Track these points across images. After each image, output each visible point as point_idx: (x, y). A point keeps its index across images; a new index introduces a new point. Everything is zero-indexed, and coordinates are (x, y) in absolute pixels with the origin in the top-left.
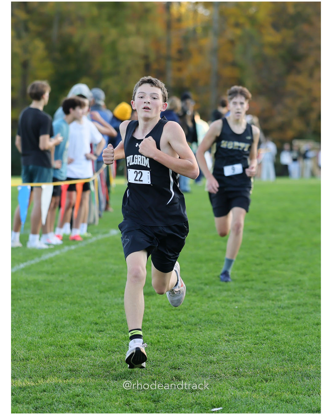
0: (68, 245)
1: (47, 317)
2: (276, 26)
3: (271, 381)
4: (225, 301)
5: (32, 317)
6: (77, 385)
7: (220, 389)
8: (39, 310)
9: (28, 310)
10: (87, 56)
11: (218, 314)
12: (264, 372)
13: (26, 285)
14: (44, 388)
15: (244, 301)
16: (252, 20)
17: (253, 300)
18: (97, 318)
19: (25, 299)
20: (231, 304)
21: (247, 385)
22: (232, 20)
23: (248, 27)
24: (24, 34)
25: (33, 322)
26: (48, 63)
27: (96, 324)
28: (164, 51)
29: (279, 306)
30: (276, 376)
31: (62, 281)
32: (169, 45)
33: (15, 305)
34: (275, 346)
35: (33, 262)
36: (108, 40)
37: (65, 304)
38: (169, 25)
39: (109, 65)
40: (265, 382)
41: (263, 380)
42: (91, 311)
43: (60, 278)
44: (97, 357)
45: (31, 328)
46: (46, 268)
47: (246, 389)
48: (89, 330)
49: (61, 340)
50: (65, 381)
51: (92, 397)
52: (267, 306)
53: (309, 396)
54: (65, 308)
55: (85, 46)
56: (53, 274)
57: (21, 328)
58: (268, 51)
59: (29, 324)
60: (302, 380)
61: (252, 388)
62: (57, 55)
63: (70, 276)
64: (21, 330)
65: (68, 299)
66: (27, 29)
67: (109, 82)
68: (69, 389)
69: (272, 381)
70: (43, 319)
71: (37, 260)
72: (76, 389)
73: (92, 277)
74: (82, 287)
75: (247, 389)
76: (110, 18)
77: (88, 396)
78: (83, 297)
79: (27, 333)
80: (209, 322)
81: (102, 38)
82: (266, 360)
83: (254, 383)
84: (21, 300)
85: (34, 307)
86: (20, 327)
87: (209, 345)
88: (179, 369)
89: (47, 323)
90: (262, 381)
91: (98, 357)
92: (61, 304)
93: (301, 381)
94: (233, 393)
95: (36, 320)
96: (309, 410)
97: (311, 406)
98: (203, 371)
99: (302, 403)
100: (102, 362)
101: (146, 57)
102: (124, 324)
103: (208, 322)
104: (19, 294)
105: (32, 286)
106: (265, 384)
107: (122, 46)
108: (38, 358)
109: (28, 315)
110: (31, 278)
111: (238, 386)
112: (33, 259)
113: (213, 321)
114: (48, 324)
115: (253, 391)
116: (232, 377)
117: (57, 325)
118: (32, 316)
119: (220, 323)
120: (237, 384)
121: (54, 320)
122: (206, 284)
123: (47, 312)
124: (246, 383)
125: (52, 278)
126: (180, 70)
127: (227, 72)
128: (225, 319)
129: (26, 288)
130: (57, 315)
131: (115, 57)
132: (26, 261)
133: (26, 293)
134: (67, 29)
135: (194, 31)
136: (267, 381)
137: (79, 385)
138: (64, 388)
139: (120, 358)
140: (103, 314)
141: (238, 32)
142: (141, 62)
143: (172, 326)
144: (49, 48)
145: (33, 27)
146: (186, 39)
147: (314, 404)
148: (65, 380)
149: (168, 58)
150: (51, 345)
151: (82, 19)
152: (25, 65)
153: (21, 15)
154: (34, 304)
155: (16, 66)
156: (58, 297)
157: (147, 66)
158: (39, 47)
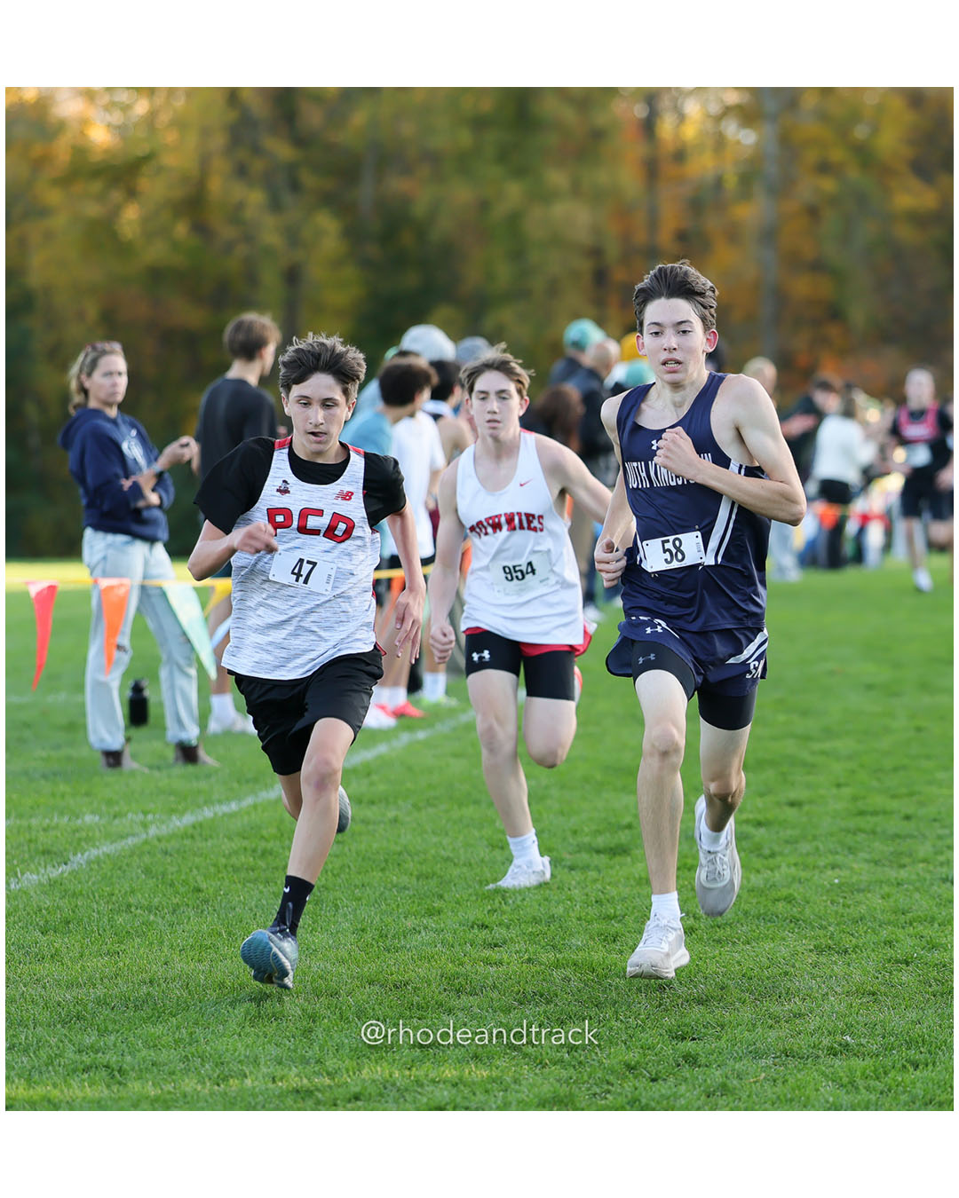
0: (410, 728)
1: (358, 912)
2: (922, 170)
3: (927, 1066)
4: (806, 867)
6: (438, 1082)
7: (799, 1090)
8: (338, 894)
10: (449, 252)
11: (789, 899)
12: (909, 1045)
14: (357, 1089)
15: (855, 866)
16: (864, 154)
17: (876, 863)
18: (486, 912)
20: (821, 872)
21: (867, 1078)
22: (811, 156)
23: (854, 174)
24: (287, 198)
26: (350, 272)
27: (484, 926)
28: (640, 237)
29: (944, 876)
30: (941, 1053)
31: (395, 820)
32: (653, 223)
34: (936, 980)
36: (500, 211)
37: (405, 880)
38: (652, 169)
39: (504, 273)
40: (911, 1069)
41: (908, 1065)
42: (470, 895)
43: (391, 814)
44: (487, 1011)
47: (865, 1088)
48: (465, 943)
49: (397, 970)
50: (407, 1073)
52: (914, 877)
54: (405, 888)
55: (444, 227)
58: (905, 234)
61: (880, 1086)
62: (373, 250)
63: (416, 807)
65: (410, 865)
66: (295, 186)
67: (505, 315)
68: (419, 1093)
69: (930, 1067)
70: (348, 917)
72: (437, 1093)
73: (469, 811)
74: (447, 834)
75: (867, 1089)
76: (503, 156)
78: (448, 859)
80: (767, 918)
81: (484, 206)
82: (912, 1015)
83: (885, 1073)
87: (768, 978)
88: (694, 1039)
89: (359, 926)
90: (904, 1067)
91: (490, 1011)
92: (394, 879)
94: (831, 1099)
95: (332, 919)
98: (755, 1044)
100: (501, 1022)
101: (596, 253)
102: (552, 927)
103: (764, 919)
106: (912, 1075)
107: (536, 224)
108: (338, 1014)
111: (845, 1080)
113: (777, 917)
114: (363, 930)
115: (881, 1093)
116: (829, 1061)
117: (384, 932)
118: (321, 909)
119: (794, 920)
120: (842, 1074)
121: (378, 919)
122: (759, 824)
123: (360, 899)
124: (863, 1074)
127: (802, 287)
128: (808, 911)
130: (384, 907)
131: (518, 255)
134: (397, 185)
135: (719, 183)
136: (916, 1067)
137: (444, 1083)
138: (406, 1090)
139: (545, 1012)
140: (500, 903)
141: (828, 185)
142: (585, 266)
144: (353, 234)
145: (310, 180)
146: (696, 205)
148: (409, 1069)
149: (652, 253)
150: (371, 983)
151: (433, 158)
152: (292, 276)
153: (282, 150)
154: (326, 880)
155: (270, 278)
156: (386, 861)
157: (600, 277)
158: (327, 230)
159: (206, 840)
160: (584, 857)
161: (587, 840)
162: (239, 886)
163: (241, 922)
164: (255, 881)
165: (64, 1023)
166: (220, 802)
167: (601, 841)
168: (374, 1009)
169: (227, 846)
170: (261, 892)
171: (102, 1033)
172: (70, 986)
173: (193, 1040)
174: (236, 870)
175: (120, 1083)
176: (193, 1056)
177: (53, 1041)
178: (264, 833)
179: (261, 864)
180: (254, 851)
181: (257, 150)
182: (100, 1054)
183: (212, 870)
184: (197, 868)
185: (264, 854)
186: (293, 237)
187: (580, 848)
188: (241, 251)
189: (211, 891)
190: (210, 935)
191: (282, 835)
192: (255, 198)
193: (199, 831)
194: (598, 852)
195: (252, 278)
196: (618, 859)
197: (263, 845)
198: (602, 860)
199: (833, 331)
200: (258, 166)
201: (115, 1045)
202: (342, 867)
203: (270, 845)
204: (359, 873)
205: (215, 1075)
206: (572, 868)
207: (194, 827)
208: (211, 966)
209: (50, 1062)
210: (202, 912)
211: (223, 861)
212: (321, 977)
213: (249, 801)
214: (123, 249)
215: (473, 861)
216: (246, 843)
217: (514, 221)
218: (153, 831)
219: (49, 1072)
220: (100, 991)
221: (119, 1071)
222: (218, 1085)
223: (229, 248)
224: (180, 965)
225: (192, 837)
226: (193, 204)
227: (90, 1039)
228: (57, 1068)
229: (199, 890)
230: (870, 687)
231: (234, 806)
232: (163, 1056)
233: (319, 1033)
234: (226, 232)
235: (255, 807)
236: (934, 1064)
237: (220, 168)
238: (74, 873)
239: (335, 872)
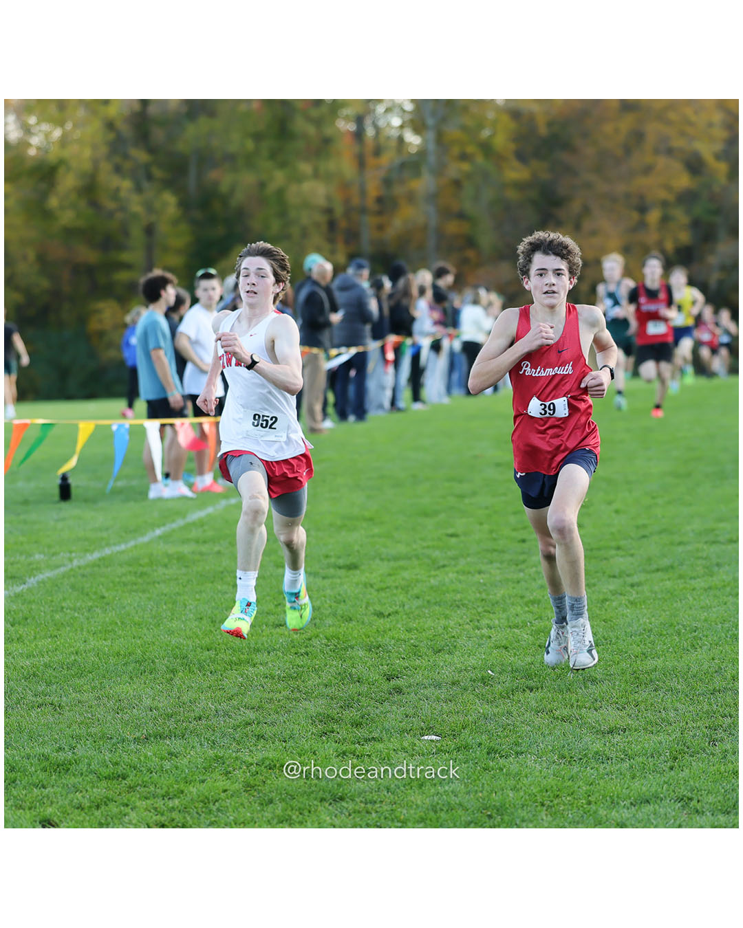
1: (198, 608)
2: (521, 157)
4: (464, 573)
5: (177, 609)
8: (186, 597)
9: (171, 597)
10: (241, 213)
11: (456, 591)
13: (166, 560)
15: (493, 571)
16: (486, 148)
19: (164, 582)
20: (472, 576)
22: (456, 150)
23: (480, 159)
24: (146, 185)
25: (178, 616)
26: (184, 227)
28: (356, 201)
31: (219, 553)
32: (363, 193)
33: (151, 591)
35: (174, 526)
36: (272, 187)
38: (361, 162)
40: (528, 691)
43: (216, 549)
45: (175, 625)
46: (194, 534)
48: (263, 624)
51: (273, 724)
53: (596, 710)
54: (226, 593)
55: (239, 198)
56: (205, 542)
57: (161, 625)
58: (512, 195)
59: (172, 619)
60: (585, 687)
62: (197, 214)
64: (162, 628)
66: (150, 177)
69: (540, 689)
70: (193, 611)
71: (180, 522)
76: (273, 155)
77: (266, 723)
79: (171, 632)
81: (262, 185)
82: (529, 659)
84: (159, 583)
85: (178, 594)
86: (159, 624)
89: (199, 616)
90: (524, 690)
92: (219, 587)
93: (583, 688)
96: (597, 731)
97: (599, 725)
99: (586, 721)
101: (329, 211)
104: (155, 574)
105: (175, 562)
107: (294, 194)
108: (187, 669)
109: (170, 606)
110: (172, 550)
112: (173, 521)
114: (201, 619)
117: (214, 619)
121: (210, 612)
123: (199, 600)
125: (204, 548)
126: (381, 228)
127: (453, 227)
129: (166, 566)
131: (283, 213)
132: (164, 525)
133: (167, 572)
134: (213, 175)
141: (466, 167)
142: (322, 219)
143: (387, 613)
144: (184, 204)
145: (158, 173)
146: (387, 182)
147: (603, 721)
149: (363, 210)
151: (230, 158)
152: (150, 230)
153: (141, 156)
154: (179, 589)
155: (137, 233)
156: (214, 577)
157: (332, 225)
158: (169, 202)
159: (107, 567)
160: (332, 571)
161: (333, 560)
162: (127, 594)
163: (129, 615)
164: (136, 591)
165: (26, 679)
166: (115, 544)
167: (341, 562)
168: (209, 666)
169: (120, 571)
170: (140, 598)
171: (49, 684)
172: (28, 657)
173: (102, 687)
174: (125, 584)
175: (60, 714)
176: (103, 696)
177: (20, 690)
178: (141, 562)
179: (140, 580)
180: (136, 573)
181: (126, 156)
182: (48, 697)
183: (111, 585)
184: (103, 585)
185: (142, 574)
186: (149, 207)
187: (329, 566)
188: (119, 216)
189: (111, 597)
190: (111, 624)
191: (152, 563)
192: (126, 184)
193: (104, 562)
194: (340, 568)
195: (126, 233)
196: (351, 572)
197: (141, 569)
198: (342, 572)
199: (470, 254)
200: (127, 165)
201: (56, 691)
202: (188, 581)
203: (145, 569)
204: (198, 584)
205: (116, 707)
206: (324, 578)
207: (100, 560)
208: (112, 643)
209: (18, 702)
210: (106, 610)
211: (117, 580)
212: (177, 647)
213: (132, 543)
214: (47, 215)
215: (265, 575)
216: (130, 569)
217: (280, 193)
218: (75, 563)
219: (18, 708)
220: (47, 659)
221: (59, 707)
222: (118, 713)
223: (111, 215)
224: (93, 643)
225: (99, 566)
226: (89, 189)
227: (41, 688)
228: (22, 706)
229: (103, 597)
230: (498, 465)
231: (123, 547)
232: (85, 697)
233: (177, 681)
234: (110, 205)
235: (136, 547)
236: (542, 688)
237: (106, 167)
238: (30, 590)
239: (184, 584)
